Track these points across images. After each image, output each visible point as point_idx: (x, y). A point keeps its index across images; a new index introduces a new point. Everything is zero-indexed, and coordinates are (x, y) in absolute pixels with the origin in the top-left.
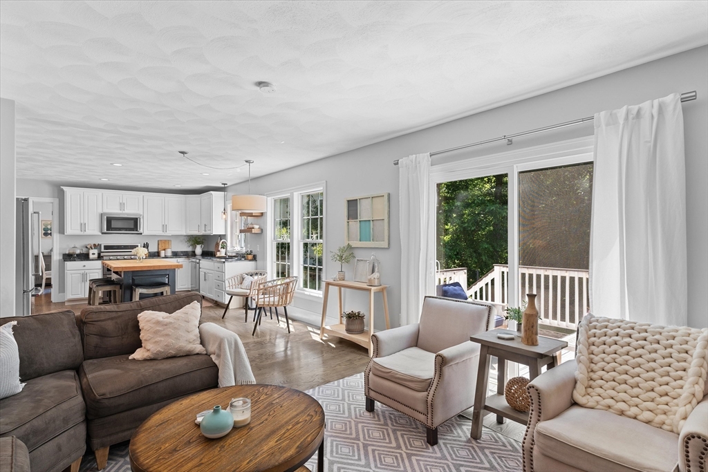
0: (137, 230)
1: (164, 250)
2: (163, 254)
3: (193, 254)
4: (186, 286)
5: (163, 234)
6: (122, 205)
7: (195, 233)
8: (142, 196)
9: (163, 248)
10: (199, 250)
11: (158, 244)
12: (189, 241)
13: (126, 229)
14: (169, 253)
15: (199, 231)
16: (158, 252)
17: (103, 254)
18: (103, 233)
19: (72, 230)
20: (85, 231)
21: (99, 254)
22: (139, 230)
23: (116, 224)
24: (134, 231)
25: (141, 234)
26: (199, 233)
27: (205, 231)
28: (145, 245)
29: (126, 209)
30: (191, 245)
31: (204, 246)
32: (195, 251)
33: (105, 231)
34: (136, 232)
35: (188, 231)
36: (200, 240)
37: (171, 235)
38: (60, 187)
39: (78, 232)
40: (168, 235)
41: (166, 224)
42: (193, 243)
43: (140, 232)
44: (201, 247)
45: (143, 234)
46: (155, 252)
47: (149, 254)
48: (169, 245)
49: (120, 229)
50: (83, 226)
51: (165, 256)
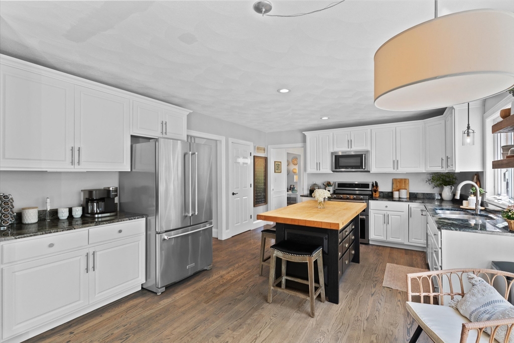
0: (362, 168)
1: (399, 190)
2: (396, 195)
5: (395, 171)
6: (350, 143)
7: (438, 169)
8: (369, 131)
9: (398, 188)
10: (447, 193)
11: (393, 184)
12: (433, 180)
13: (352, 167)
14: (404, 194)
15: (442, 167)
16: (392, 193)
17: (337, 192)
18: (333, 171)
19: (311, 169)
20: (320, 170)
21: (334, 191)
22: (364, 168)
23: (343, 162)
24: (360, 169)
25: (369, 172)
26: (442, 170)
27: (448, 166)
28: (375, 185)
29: (353, 146)
30: (436, 186)
31: (453, 187)
32: (442, 194)
33: (334, 169)
34: (362, 170)
35: (428, 167)
36: (448, 180)
37: (405, 172)
38: (303, 133)
39: (315, 171)
40: (401, 172)
41: (397, 159)
42: (438, 183)
43: (366, 170)
44: (450, 190)
45: (371, 172)
46: (389, 192)
47: (382, 194)
48: (405, 184)
49: (346, 167)
50: (318, 165)
51: (399, 198)
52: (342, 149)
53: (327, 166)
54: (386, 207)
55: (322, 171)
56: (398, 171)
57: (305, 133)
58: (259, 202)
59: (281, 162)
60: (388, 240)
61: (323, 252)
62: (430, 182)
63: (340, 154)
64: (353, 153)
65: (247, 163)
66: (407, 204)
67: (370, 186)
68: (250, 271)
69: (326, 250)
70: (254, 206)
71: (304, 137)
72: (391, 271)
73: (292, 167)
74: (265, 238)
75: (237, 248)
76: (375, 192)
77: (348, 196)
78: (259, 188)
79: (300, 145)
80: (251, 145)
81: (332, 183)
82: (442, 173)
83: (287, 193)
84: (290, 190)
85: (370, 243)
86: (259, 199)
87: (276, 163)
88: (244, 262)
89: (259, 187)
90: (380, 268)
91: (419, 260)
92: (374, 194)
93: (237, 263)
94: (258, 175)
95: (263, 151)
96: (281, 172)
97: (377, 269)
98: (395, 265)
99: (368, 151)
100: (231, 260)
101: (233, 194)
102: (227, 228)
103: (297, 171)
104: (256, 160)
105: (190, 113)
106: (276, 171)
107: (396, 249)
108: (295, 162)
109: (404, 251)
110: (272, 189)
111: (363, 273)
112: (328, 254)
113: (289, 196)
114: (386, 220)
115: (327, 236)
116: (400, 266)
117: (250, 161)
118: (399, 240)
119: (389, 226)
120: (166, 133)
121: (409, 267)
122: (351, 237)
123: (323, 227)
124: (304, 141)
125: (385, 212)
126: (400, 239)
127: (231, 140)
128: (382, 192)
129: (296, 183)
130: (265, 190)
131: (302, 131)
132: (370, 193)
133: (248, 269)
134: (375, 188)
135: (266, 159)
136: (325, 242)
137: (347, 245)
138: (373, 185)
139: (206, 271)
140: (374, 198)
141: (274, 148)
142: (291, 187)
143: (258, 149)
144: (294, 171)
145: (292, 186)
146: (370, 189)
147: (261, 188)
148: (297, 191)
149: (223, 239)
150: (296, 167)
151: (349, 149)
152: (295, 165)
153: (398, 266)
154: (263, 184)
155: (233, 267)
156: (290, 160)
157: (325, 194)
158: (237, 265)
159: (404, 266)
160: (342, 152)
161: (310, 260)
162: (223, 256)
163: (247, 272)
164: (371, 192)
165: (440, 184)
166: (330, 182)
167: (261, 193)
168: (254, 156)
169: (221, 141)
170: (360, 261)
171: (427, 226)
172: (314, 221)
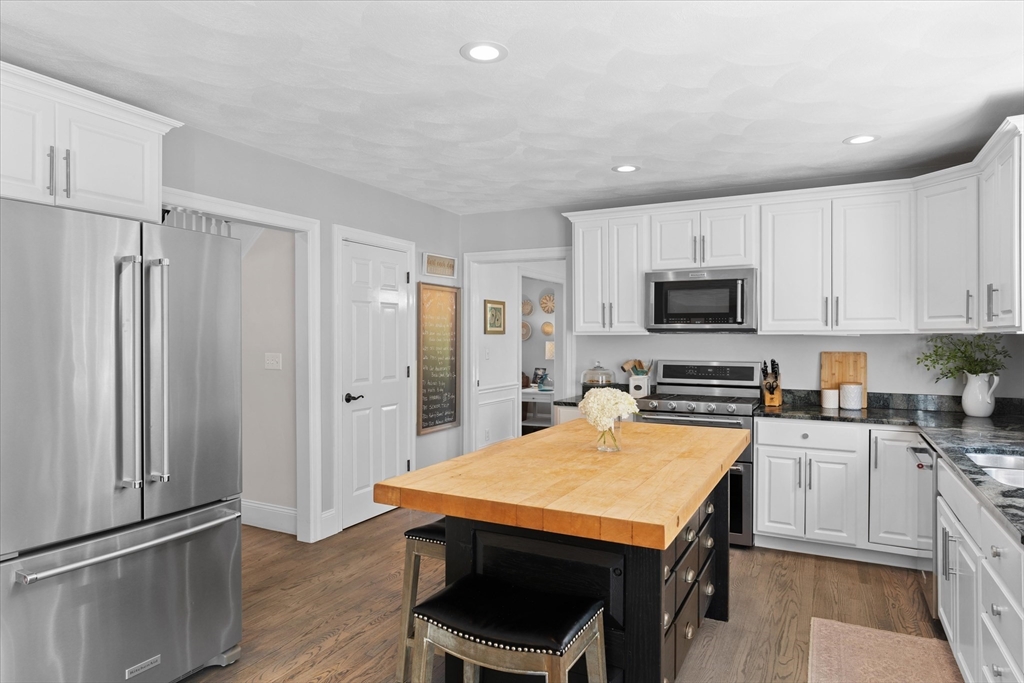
0: (735, 322)
1: (838, 387)
2: (830, 401)
3: (954, 413)
4: (908, 540)
5: (827, 331)
6: (699, 245)
7: (956, 325)
8: (755, 209)
9: (836, 380)
10: (978, 395)
11: (821, 367)
12: (937, 356)
13: (707, 317)
14: (854, 400)
15: (968, 319)
16: (819, 394)
17: (661, 390)
18: (650, 330)
19: (586, 322)
20: (611, 325)
21: (653, 388)
22: (739, 320)
23: (678, 302)
24: (728, 323)
25: (753, 331)
26: (969, 326)
27: (990, 316)
28: (769, 370)
29: (707, 256)
30: (945, 375)
31: (996, 379)
32: (963, 398)
33: (653, 325)
34: (735, 326)
35: (926, 319)
36: (979, 356)
37: (858, 333)
38: (564, 214)
39: (596, 329)
40: (845, 334)
41: (835, 295)
42: (951, 365)
43: (744, 326)
44: (987, 385)
45: (759, 333)
46: (809, 393)
47: (789, 398)
48: (855, 369)
49: (688, 317)
50: (607, 311)
51: (840, 408)
52: (676, 263)
53: (631, 315)
54: (805, 436)
55: (619, 328)
56: (838, 331)
57: (571, 216)
58: (434, 420)
59: (503, 303)
60: (809, 535)
61: (609, 623)
62: (928, 363)
63: (671, 278)
64: (706, 277)
65: (394, 305)
66: (867, 427)
67: (758, 374)
68: (368, 665)
69: (617, 613)
70: (418, 434)
71: (568, 227)
72: (828, 650)
73: (540, 318)
74: (418, 558)
75: (349, 573)
76: (772, 393)
77: (693, 404)
78: (433, 380)
79: (556, 251)
80: (411, 247)
81: (645, 365)
82: (966, 336)
83: (521, 390)
84: (534, 382)
85: (758, 543)
86: (433, 411)
87: (489, 305)
88: (357, 629)
89: (433, 375)
90: (792, 638)
91: (903, 599)
92: (768, 396)
93: (332, 633)
94: (431, 340)
95: (449, 271)
96: (503, 332)
97: (783, 643)
98: (837, 624)
99: (751, 271)
100: (315, 622)
101: (349, 398)
102: (327, 504)
103: (552, 330)
104: (425, 295)
105: (174, 130)
106: (489, 329)
107: (833, 564)
108: (550, 304)
109: (854, 570)
110: (474, 380)
111: (741, 658)
112: (623, 630)
113: (529, 400)
114: (804, 475)
115: (620, 564)
116: (853, 627)
117: (404, 299)
118: (842, 537)
119: (812, 494)
120: (68, 191)
121: (881, 631)
122: (703, 541)
123: (607, 537)
124: (568, 240)
125: (800, 453)
126: (845, 533)
127: (339, 231)
128: (789, 392)
129: (551, 361)
130: (454, 385)
131: (559, 210)
132: (756, 393)
133: (367, 657)
134: (770, 380)
135: (457, 293)
136: (615, 585)
137: (690, 577)
138: (764, 371)
139: (214, 674)
140: (767, 410)
141: (480, 262)
142: (536, 375)
143: (433, 262)
144: (548, 329)
145: (540, 372)
146: (756, 382)
147: (442, 379)
148: (552, 384)
149: (312, 541)
150: (551, 318)
151: (697, 265)
152: (547, 312)
153: (847, 627)
154: (447, 368)
155: (315, 651)
156: (535, 297)
157: (620, 406)
158: (329, 643)
159: (864, 629)
160: (678, 273)
161: (554, 669)
162: (294, 606)
163: (358, 672)
164: (758, 391)
165: (959, 369)
166: (640, 363)
167: (440, 394)
168: (419, 285)
169: (304, 233)
170: (730, 614)
171: (936, 502)
172: (571, 515)
